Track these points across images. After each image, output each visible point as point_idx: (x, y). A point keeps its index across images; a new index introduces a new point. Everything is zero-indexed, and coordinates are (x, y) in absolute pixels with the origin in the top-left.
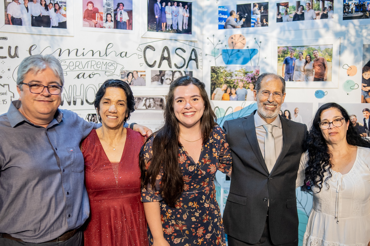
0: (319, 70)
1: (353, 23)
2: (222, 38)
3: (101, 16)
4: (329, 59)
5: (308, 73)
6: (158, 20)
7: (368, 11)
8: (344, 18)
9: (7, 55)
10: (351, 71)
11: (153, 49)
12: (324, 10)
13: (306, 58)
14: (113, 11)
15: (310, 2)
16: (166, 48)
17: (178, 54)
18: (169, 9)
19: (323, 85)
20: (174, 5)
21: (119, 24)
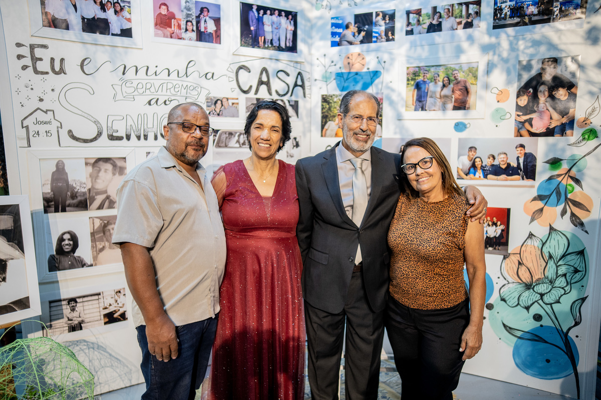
0: (459, 95)
1: (506, 33)
2: (336, 59)
3: (179, 24)
4: (473, 80)
5: (446, 100)
6: (253, 32)
7: (527, 15)
8: (495, 27)
9: (49, 70)
10: (501, 96)
11: (249, 71)
12: (468, 18)
13: (443, 81)
14: (195, 18)
15: (450, 8)
16: (264, 70)
17: (279, 78)
18: (269, 18)
19: (465, 115)
20: (274, 14)
21: (203, 36)
